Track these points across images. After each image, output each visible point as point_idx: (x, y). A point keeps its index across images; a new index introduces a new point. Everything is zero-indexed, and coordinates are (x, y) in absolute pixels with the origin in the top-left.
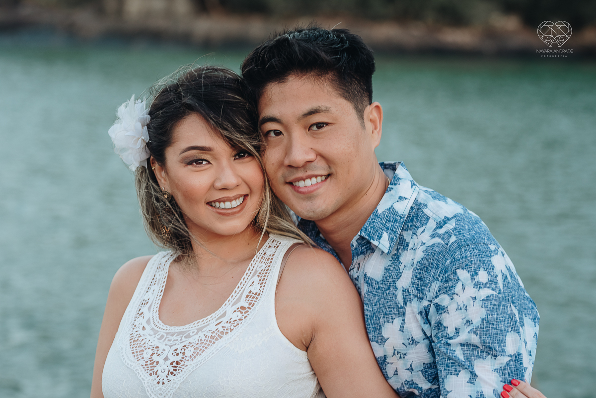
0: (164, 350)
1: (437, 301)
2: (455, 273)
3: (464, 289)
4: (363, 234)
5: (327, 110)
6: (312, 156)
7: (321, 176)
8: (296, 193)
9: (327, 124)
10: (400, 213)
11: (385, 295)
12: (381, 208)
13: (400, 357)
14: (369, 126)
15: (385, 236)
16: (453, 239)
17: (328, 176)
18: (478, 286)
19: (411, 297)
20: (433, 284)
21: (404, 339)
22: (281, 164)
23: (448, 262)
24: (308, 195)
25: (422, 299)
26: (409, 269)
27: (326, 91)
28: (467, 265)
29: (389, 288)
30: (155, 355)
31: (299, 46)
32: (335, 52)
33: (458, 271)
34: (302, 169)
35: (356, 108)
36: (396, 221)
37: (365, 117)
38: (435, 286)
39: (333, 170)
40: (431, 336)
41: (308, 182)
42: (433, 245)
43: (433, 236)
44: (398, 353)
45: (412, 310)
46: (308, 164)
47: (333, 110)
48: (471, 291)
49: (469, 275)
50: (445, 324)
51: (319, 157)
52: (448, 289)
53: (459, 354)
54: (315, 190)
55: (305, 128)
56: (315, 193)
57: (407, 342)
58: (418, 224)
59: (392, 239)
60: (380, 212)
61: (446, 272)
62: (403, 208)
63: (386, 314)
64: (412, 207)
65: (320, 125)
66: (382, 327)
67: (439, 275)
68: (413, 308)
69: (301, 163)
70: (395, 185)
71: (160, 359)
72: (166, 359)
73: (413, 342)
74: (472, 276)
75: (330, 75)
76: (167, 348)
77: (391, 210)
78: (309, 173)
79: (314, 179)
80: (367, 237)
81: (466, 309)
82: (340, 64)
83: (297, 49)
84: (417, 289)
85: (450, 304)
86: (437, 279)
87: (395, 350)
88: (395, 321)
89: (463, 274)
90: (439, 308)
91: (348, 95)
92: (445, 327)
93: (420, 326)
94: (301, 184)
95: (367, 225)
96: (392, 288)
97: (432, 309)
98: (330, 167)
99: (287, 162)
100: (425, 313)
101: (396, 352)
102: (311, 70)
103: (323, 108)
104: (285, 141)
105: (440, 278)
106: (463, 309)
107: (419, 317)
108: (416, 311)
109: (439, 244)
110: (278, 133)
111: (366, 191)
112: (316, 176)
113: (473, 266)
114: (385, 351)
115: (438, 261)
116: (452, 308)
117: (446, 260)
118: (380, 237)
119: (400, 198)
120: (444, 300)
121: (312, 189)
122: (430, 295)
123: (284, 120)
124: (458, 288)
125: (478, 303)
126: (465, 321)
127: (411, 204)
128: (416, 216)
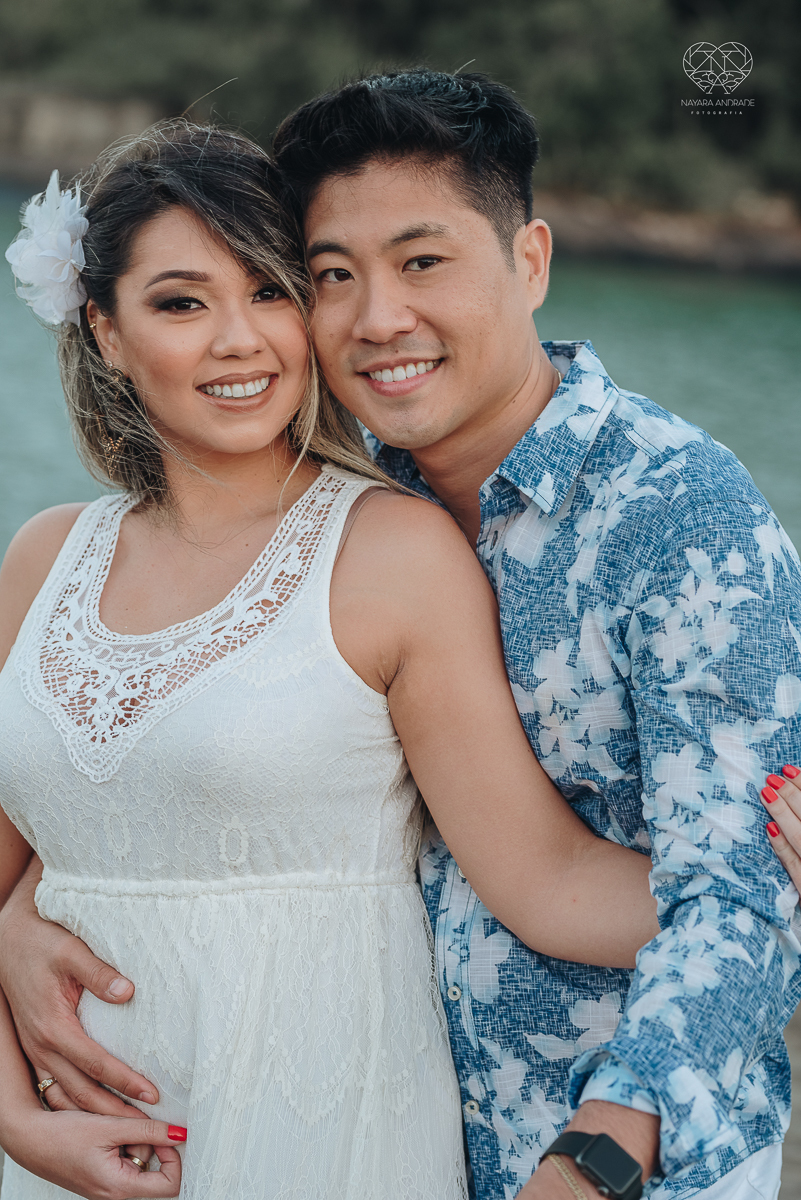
0: (108, 677)
1: (643, 607)
2: (681, 554)
3: (697, 585)
4: (505, 473)
5: (439, 233)
6: (408, 322)
7: (426, 361)
8: (375, 394)
9: (440, 259)
10: (580, 437)
11: (542, 597)
12: (543, 426)
13: (566, 718)
14: (524, 266)
15: (548, 479)
16: (681, 489)
17: (441, 361)
18: (726, 581)
19: (594, 598)
20: (638, 576)
21: (576, 682)
22: (347, 336)
23: (669, 532)
24: (400, 399)
25: (614, 603)
26: (592, 546)
27: (439, 193)
28: (706, 540)
29: (552, 583)
30: (90, 686)
31: (388, 102)
32: (461, 118)
33: (687, 550)
34: (388, 347)
35: (498, 229)
36: (570, 452)
37: (516, 248)
38: (642, 579)
39: (450, 351)
40: (629, 678)
41: (400, 373)
42: (641, 500)
43: (641, 483)
44: (561, 708)
45: (595, 625)
46: (401, 338)
47: (453, 231)
48: (711, 590)
49: (708, 560)
50: (657, 654)
51: (422, 323)
52: (666, 586)
53: (683, 711)
54: (413, 389)
55: (396, 266)
56: (413, 395)
57: (580, 687)
58: (614, 460)
59: (560, 487)
60: (540, 432)
61: (664, 552)
62: (586, 429)
63: (543, 632)
64: (603, 428)
65: (425, 262)
66: (535, 658)
67: (650, 559)
68: (596, 622)
69: (386, 336)
70: (573, 382)
71: (100, 695)
72: (112, 693)
73: (593, 687)
74: (715, 563)
75: (448, 164)
76: (113, 674)
77: (562, 429)
78: (403, 354)
79: (411, 368)
80: (511, 479)
81: (700, 626)
82: (470, 141)
83: (384, 109)
84: (606, 584)
85: (669, 615)
86: (646, 566)
87: (555, 703)
88: (559, 646)
89: (697, 558)
90: (648, 623)
91: (481, 204)
92: (657, 660)
93: (610, 657)
94: (386, 376)
95: (513, 455)
96: (557, 582)
97: (634, 624)
98: (443, 345)
99: (358, 332)
100: (620, 632)
101: (557, 707)
102: (411, 151)
103: (433, 228)
104: (357, 292)
105: (652, 564)
106: (695, 625)
107: (607, 639)
108: (603, 626)
109: (652, 497)
110: (343, 275)
111: (513, 394)
112: (416, 362)
113: (717, 542)
114: (536, 704)
115: (650, 530)
116: (673, 622)
117: (666, 528)
118: (537, 481)
119: (582, 408)
120: (658, 606)
121: (408, 386)
122: (630, 596)
123: (356, 249)
124: (687, 583)
125: (724, 615)
126: (696, 648)
127: (600, 420)
128: (611, 445)
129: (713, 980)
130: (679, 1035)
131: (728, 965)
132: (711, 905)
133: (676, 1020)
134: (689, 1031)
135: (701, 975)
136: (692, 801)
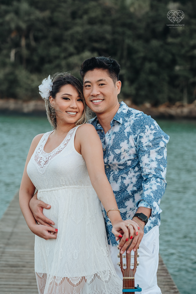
0: (43, 158)
1: (140, 135)
2: (145, 127)
3: (148, 131)
4: (114, 119)
5: (105, 80)
6: (99, 93)
7: (101, 99)
8: (93, 104)
9: (104, 84)
10: (124, 113)
11: (120, 135)
12: (118, 112)
13: (127, 152)
14: (117, 87)
15: (121, 119)
17: (103, 100)
18: (152, 130)
19: (132, 134)
20: (138, 130)
21: (129, 146)
22: (89, 95)
23: (142, 123)
24: (97, 105)
25: (135, 135)
26: (129, 127)
27: (105, 74)
28: (148, 124)
30: (41, 160)
31: (98, 60)
32: (109, 63)
33: (145, 126)
34: (96, 97)
35: (113, 81)
36: (123, 115)
37: (116, 84)
38: (139, 130)
39: (105, 98)
40: (137, 146)
41: (97, 101)
42: (136, 120)
43: (135, 117)
44: (126, 151)
45: (132, 138)
46: (98, 95)
47: (107, 80)
48: (150, 131)
49: (148, 127)
50: (142, 141)
51: (101, 93)
52: (143, 131)
54: (99, 104)
55: (98, 85)
56: (99, 105)
57: (129, 147)
59: (123, 120)
60: (118, 113)
61: (142, 126)
62: (125, 112)
63: (121, 140)
64: (127, 112)
65: (102, 84)
66: (120, 144)
67: (140, 127)
69: (96, 95)
70: (122, 106)
72: (44, 160)
73: (132, 147)
74: (150, 127)
75: (106, 70)
77: (122, 112)
78: (98, 98)
79: (99, 100)
80: (115, 120)
81: (149, 137)
82: (110, 67)
83: (98, 61)
84: (133, 132)
85: (144, 135)
86: (139, 129)
87: (125, 150)
88: (125, 141)
89: (147, 127)
90: (141, 137)
91: (111, 77)
92: (142, 143)
93: (134, 143)
94: (95, 101)
95: (115, 117)
96: (123, 132)
97: (138, 137)
98: (104, 97)
99: (91, 94)
100: (136, 139)
101: (125, 151)
102: (101, 68)
103: (104, 79)
104: (91, 89)
105: (140, 128)
106: (148, 137)
107: (134, 140)
108: (133, 138)
109: (138, 119)
110: (89, 86)
111: (114, 107)
112: (100, 99)
113: (149, 124)
114: (121, 151)
115: (139, 123)
116: (144, 137)
117: (141, 123)
118: (119, 119)
119: (124, 109)
120: (142, 134)
121: (98, 103)
122: (138, 133)
123: (92, 82)
124: (146, 131)
125: (152, 135)
126: (148, 140)
127: (127, 110)
128: (129, 114)
129: (156, 189)
130: (153, 197)
131: (158, 186)
132: (154, 178)
133: (152, 195)
134: (154, 196)
135: (155, 188)
136: (148, 163)
